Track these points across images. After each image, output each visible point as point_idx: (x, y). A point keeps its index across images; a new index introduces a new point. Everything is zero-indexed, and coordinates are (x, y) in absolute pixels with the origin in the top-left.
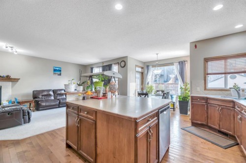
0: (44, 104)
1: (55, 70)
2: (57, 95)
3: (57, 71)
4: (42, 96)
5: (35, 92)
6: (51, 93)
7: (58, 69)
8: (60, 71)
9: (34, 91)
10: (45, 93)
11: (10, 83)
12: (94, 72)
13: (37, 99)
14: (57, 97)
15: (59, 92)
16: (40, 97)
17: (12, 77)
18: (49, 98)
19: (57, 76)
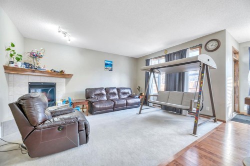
0: (98, 106)
1: (106, 65)
2: (110, 94)
3: (109, 66)
4: (95, 95)
5: (88, 90)
6: (104, 92)
7: (109, 63)
8: (111, 65)
9: (86, 89)
10: (98, 92)
11: (64, 80)
12: (150, 64)
13: (90, 100)
14: (109, 97)
15: (111, 91)
16: (93, 96)
17: (66, 72)
18: (102, 99)
19: (108, 71)
